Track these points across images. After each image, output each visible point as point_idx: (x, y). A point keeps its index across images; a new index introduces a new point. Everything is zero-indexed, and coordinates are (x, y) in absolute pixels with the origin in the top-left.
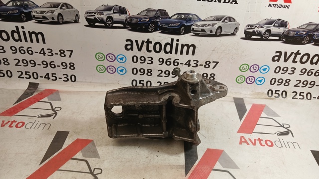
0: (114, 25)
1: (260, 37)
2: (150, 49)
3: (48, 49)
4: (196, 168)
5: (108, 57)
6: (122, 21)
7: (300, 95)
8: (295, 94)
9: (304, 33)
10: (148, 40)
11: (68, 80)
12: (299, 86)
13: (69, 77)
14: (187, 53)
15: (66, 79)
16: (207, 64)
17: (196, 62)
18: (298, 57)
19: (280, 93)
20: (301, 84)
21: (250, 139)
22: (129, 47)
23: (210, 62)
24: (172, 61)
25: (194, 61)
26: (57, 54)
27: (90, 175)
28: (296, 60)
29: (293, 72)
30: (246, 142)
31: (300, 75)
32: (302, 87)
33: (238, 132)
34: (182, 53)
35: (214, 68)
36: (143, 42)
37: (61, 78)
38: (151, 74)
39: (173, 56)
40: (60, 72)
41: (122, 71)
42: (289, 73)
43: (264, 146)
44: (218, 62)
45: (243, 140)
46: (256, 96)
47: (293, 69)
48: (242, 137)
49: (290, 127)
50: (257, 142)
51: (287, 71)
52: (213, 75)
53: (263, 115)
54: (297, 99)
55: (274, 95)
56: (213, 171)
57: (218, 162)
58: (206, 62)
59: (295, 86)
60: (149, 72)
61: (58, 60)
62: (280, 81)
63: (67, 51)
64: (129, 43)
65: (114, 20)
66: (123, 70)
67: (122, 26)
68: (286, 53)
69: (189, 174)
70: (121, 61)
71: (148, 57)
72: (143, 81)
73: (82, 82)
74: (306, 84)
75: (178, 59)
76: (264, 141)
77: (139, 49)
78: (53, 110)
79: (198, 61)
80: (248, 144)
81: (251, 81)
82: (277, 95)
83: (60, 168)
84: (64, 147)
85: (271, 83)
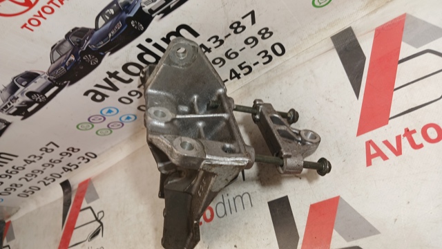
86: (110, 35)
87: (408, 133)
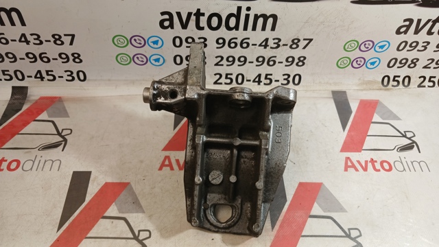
2: (201, 25)
3: (32, 35)
4: (285, 216)
5: (133, 41)
7: (430, 81)
8: (422, 79)
10: (199, 10)
11: (73, 79)
12: (430, 68)
13: (75, 75)
14: (264, 29)
15: (70, 78)
16: (294, 43)
17: (277, 41)
18: (438, 26)
19: (400, 79)
21: (358, 162)
22: (167, 24)
23: (299, 40)
24: (238, 41)
25: (274, 39)
26: (50, 41)
27: (134, 242)
28: (432, 31)
29: (426, 48)
30: (353, 166)
31: (435, 51)
32: (434, 68)
33: (342, 151)
34: (254, 28)
35: (304, 48)
36: (190, 14)
37: (62, 77)
39: (240, 34)
40: (58, 68)
41: (157, 60)
42: (418, 51)
43: (379, 170)
44: (311, 40)
45: (349, 164)
46: (365, 86)
47: (426, 44)
48: (348, 159)
49: (414, 136)
50: (370, 165)
51: (416, 47)
52: (302, 59)
53: (376, 118)
54: (425, 86)
55: (391, 83)
56: (310, 219)
57: (316, 205)
58: (293, 41)
59: (425, 67)
61: (52, 50)
62: (403, 63)
63: (65, 35)
64: (167, 17)
66: (159, 59)
68: (419, 21)
69: (277, 227)
70: (155, 46)
71: (199, 38)
73: (96, 80)
75: (249, 39)
76: (379, 162)
77: (184, 26)
78: (59, 134)
79: (280, 40)
80: (357, 170)
81: (359, 64)
82: (395, 83)
83: (89, 235)
84: (88, 198)
85: (388, 66)
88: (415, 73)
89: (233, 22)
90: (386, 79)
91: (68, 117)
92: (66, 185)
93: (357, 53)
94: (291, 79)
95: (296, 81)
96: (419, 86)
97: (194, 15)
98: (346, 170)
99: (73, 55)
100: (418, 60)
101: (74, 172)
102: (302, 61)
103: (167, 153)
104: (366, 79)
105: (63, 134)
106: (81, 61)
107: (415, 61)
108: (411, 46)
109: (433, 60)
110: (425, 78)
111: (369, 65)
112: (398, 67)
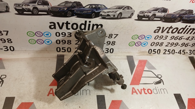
0: (40, 13)
1: (148, 19)
2: (69, 28)
5: (37, 34)
6: (46, 10)
7: (168, 51)
8: (165, 51)
9: (177, 16)
10: (67, 22)
11: (8, 50)
12: (168, 46)
13: (9, 48)
15: (6, 50)
16: (110, 36)
18: (171, 30)
19: (156, 51)
20: (170, 45)
21: (138, 90)
22: (53, 27)
23: (112, 35)
28: (169, 32)
29: (166, 38)
30: (136, 92)
31: (170, 40)
32: (170, 46)
33: (131, 85)
34: (92, 29)
35: (115, 38)
36: (63, 23)
37: (2, 49)
38: (71, 43)
41: (48, 42)
42: (163, 39)
43: (147, 94)
44: (117, 35)
45: (134, 91)
46: (141, 54)
47: (166, 37)
48: (133, 88)
49: (162, 77)
50: (143, 91)
51: (162, 38)
52: (114, 42)
53: (146, 69)
55: (152, 52)
59: (166, 46)
60: (69, 42)
62: (157, 44)
63: (3, 31)
64: (53, 24)
65: (39, 9)
67: (46, 13)
68: (163, 28)
70: (47, 36)
71: (68, 33)
72: (65, 48)
73: (19, 51)
74: (173, 45)
76: (147, 90)
77: (61, 28)
80: (137, 94)
81: (139, 45)
82: (154, 52)
85: (151, 45)
86: (84, 12)
87: (144, 89)
88: (162, 48)
89: (83, 27)
90: (150, 51)
91: (5, 69)
92: (2, 104)
93: (138, 40)
94: (109, 50)
95: (111, 51)
96: (164, 54)
97: (65, 24)
98: (132, 94)
99: (7, 39)
100: (163, 43)
101: (6, 97)
102: (114, 43)
103: (52, 87)
104: (141, 51)
105: (2, 78)
106: (12, 42)
107: (162, 43)
108: (160, 37)
109: (169, 43)
110: (166, 50)
111: (143, 45)
112: (155, 46)
